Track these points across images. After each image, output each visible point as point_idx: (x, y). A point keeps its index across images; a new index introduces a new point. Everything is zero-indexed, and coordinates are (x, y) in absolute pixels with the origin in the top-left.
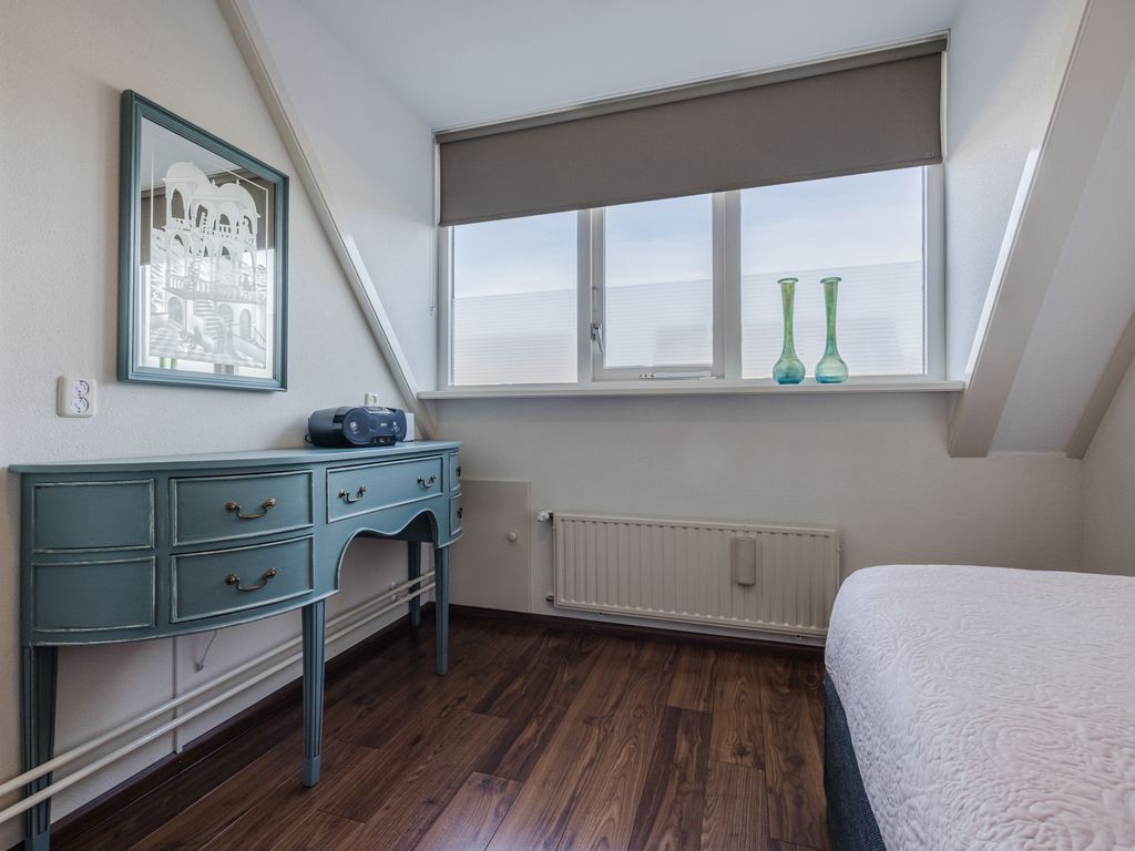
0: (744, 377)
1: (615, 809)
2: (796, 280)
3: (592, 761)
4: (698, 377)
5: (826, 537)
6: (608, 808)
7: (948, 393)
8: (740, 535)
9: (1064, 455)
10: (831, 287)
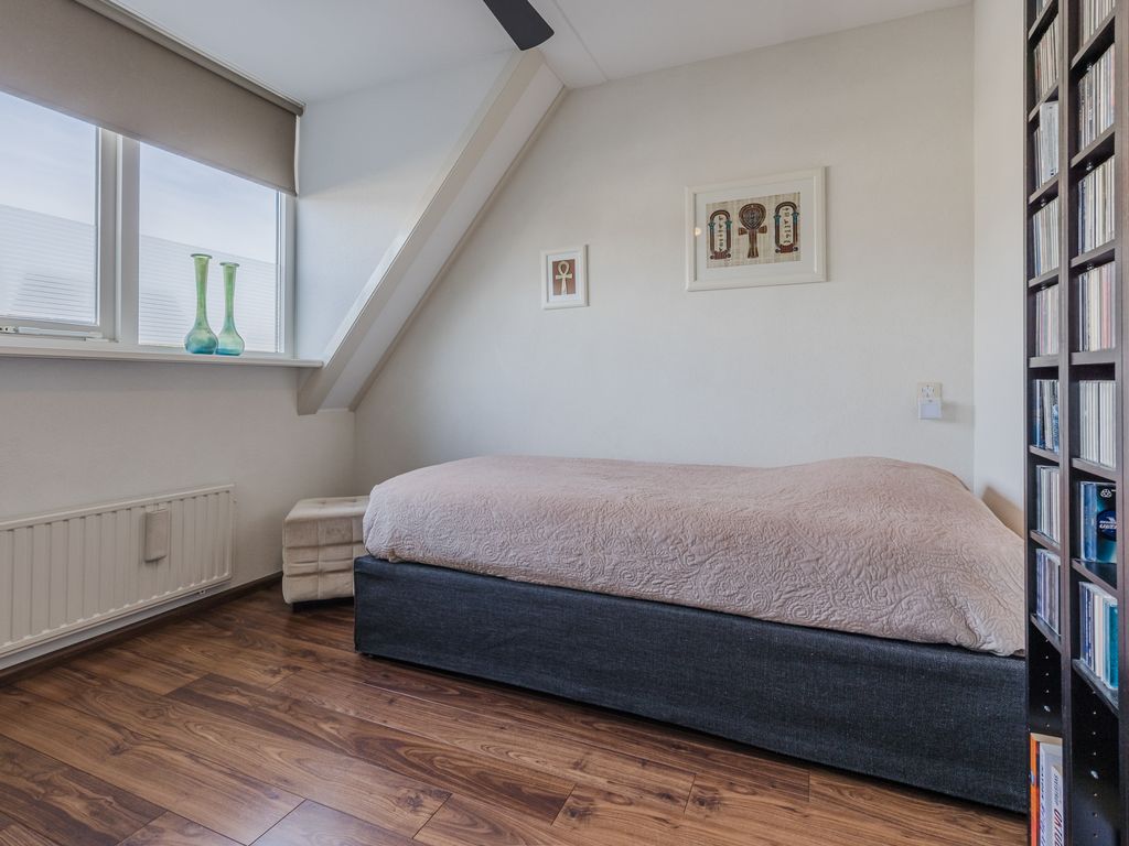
0: (140, 342)
1: (269, 750)
2: (211, 257)
3: (191, 756)
4: (84, 339)
5: (228, 492)
6: (266, 753)
7: (299, 369)
8: (149, 510)
9: (346, 409)
10: (231, 271)
